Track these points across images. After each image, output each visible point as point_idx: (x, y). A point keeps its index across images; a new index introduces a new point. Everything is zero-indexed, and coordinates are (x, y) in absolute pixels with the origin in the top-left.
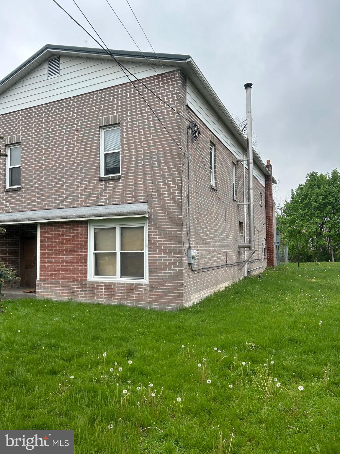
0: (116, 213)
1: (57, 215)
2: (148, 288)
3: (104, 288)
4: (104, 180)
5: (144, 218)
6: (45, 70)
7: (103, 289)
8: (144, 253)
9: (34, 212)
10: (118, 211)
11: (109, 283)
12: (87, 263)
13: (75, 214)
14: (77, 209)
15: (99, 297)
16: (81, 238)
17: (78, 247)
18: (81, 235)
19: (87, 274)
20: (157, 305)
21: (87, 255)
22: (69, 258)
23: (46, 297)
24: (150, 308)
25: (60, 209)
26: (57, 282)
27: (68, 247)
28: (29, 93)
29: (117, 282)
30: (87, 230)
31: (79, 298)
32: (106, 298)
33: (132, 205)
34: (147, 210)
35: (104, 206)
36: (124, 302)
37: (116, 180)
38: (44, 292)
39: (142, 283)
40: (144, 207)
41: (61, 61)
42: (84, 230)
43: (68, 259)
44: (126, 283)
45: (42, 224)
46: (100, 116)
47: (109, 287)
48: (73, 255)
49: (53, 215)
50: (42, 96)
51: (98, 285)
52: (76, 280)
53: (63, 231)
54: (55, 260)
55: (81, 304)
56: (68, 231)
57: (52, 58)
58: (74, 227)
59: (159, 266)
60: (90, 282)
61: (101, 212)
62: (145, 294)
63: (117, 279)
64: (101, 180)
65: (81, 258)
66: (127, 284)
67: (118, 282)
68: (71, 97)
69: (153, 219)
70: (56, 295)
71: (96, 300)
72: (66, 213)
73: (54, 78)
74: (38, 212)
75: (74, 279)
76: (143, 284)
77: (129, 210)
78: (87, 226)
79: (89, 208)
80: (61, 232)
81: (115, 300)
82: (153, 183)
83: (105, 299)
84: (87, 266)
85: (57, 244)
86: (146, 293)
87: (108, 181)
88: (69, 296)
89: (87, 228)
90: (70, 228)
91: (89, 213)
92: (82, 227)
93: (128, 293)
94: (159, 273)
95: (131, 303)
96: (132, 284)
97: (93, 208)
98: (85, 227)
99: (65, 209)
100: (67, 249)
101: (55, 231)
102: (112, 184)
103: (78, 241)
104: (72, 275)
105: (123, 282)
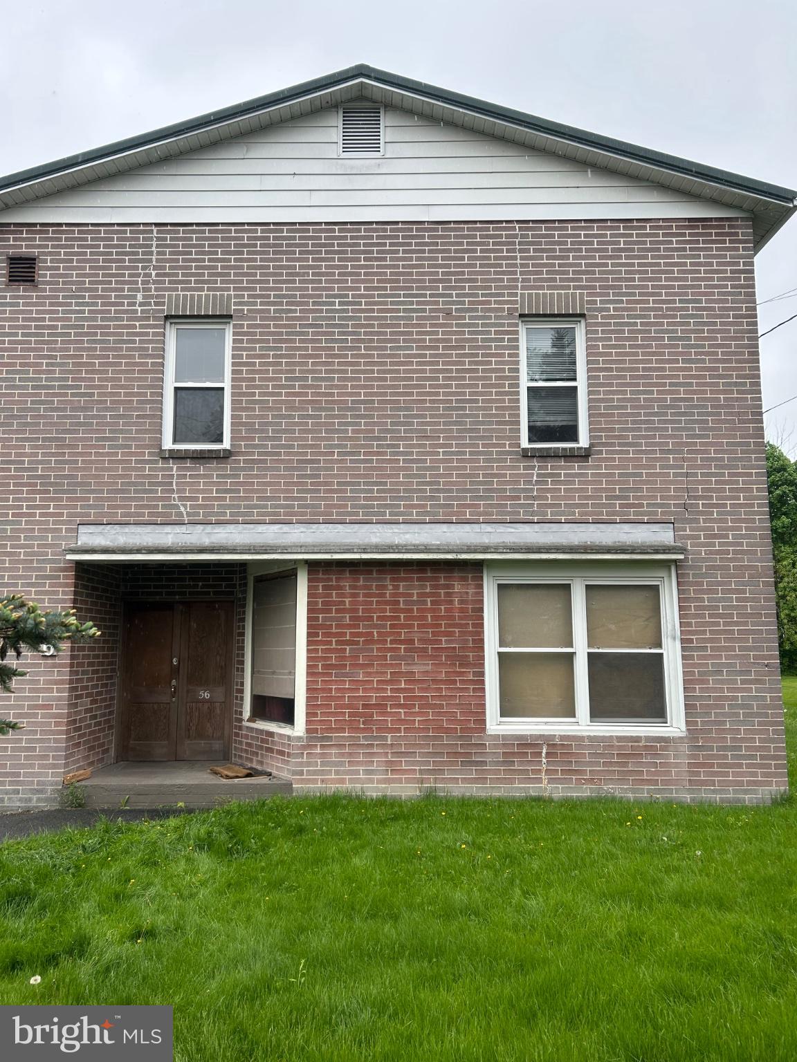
0: (576, 546)
1: (374, 540)
2: (685, 748)
3: (544, 751)
4: (540, 456)
5: (666, 564)
6: (332, 132)
7: (543, 755)
8: (662, 654)
9: (286, 528)
10: (583, 540)
11: (562, 738)
12: (483, 682)
13: (438, 543)
14: (444, 527)
15: (530, 780)
16: (462, 610)
17: (451, 634)
18: (461, 602)
19: (484, 713)
20: (714, 791)
21: (483, 658)
22: (420, 668)
23: (332, 788)
24: (693, 800)
25: (385, 526)
26: (375, 738)
27: (417, 635)
28: (270, 183)
29: (588, 734)
30: (481, 586)
31: (459, 785)
32: (550, 781)
33: (626, 527)
34: (672, 543)
35: (536, 526)
36: (612, 788)
37: (575, 459)
38: (322, 772)
39: (667, 735)
40: (665, 535)
41: (386, 120)
42: (473, 587)
43: (415, 669)
44: (617, 737)
45: (313, 566)
46: (523, 288)
47: (560, 749)
48: (433, 657)
49: (357, 541)
50: (317, 199)
51: (526, 747)
52: (447, 730)
53: (396, 587)
54: (369, 674)
55: (464, 802)
56: (414, 590)
57: (358, 104)
58: (437, 579)
59: (715, 690)
60: (497, 737)
61: (528, 541)
62: (677, 765)
63: (582, 724)
64: (526, 455)
65: (461, 665)
66: (620, 739)
67: (592, 734)
68: (425, 222)
69: (691, 568)
70: (371, 781)
71: (519, 789)
72: (408, 536)
73: (361, 160)
74: (302, 528)
75: (440, 729)
76: (669, 737)
77: (617, 540)
78: (482, 577)
79: (488, 528)
80: (388, 592)
81: (584, 784)
82: (687, 475)
83: (549, 783)
84: (483, 690)
85: (376, 626)
86: (679, 761)
87: (549, 459)
88: (422, 781)
89: (483, 581)
90: (419, 579)
91: (487, 541)
92: (464, 579)
93: (625, 764)
94: (717, 706)
95: (634, 791)
96: (637, 739)
97: (501, 528)
98: (474, 579)
99: (402, 526)
100: (411, 641)
101: (366, 587)
102: (561, 468)
103: (452, 618)
104: (431, 717)
105: (608, 735)
